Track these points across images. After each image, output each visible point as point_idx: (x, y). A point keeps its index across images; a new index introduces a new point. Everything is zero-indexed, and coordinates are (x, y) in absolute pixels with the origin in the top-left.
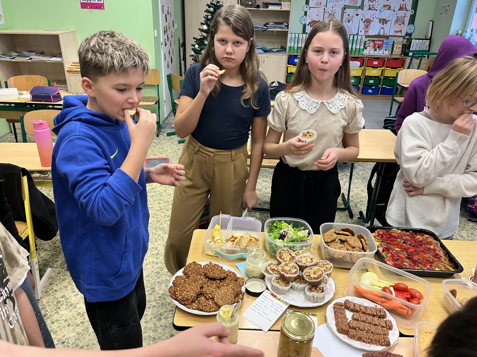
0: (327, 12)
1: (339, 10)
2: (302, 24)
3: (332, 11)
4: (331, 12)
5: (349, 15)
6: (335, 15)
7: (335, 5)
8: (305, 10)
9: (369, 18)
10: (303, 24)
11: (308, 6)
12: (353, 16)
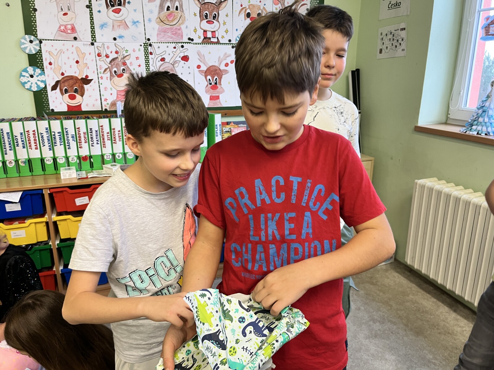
0: (104, 54)
1: (137, 50)
2: (29, 90)
3: (117, 52)
4: (116, 56)
5: (163, 60)
6: (128, 62)
7: (121, 37)
8: (27, 51)
9: (217, 64)
10: (35, 89)
11: (32, 38)
12: (175, 62)
